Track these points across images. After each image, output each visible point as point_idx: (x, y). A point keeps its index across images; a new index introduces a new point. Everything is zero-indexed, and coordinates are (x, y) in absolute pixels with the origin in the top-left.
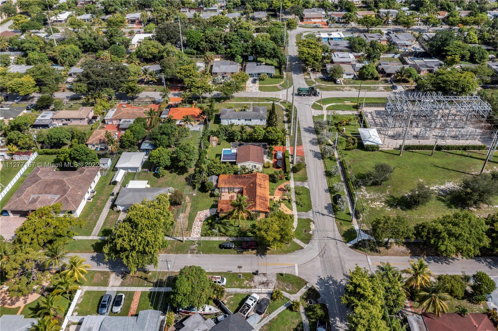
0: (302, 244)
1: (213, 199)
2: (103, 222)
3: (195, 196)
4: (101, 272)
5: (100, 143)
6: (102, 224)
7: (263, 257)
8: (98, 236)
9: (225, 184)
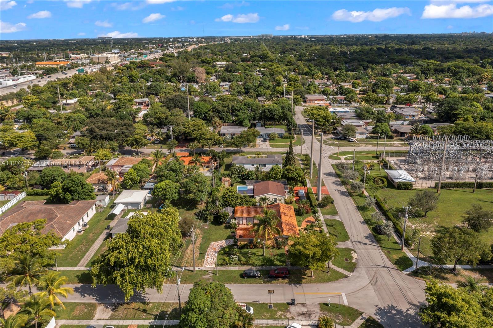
0: (346, 273)
1: (229, 230)
2: (93, 253)
3: (206, 229)
4: (84, 304)
5: (98, 183)
6: (92, 256)
7: (297, 286)
8: (85, 267)
9: (243, 213)
